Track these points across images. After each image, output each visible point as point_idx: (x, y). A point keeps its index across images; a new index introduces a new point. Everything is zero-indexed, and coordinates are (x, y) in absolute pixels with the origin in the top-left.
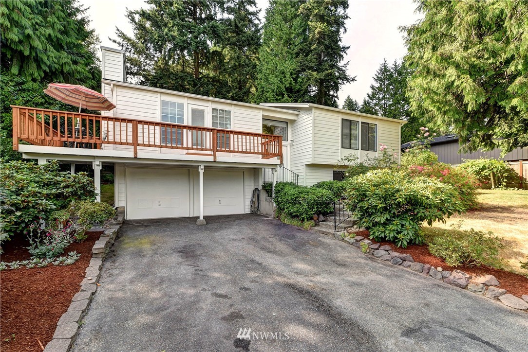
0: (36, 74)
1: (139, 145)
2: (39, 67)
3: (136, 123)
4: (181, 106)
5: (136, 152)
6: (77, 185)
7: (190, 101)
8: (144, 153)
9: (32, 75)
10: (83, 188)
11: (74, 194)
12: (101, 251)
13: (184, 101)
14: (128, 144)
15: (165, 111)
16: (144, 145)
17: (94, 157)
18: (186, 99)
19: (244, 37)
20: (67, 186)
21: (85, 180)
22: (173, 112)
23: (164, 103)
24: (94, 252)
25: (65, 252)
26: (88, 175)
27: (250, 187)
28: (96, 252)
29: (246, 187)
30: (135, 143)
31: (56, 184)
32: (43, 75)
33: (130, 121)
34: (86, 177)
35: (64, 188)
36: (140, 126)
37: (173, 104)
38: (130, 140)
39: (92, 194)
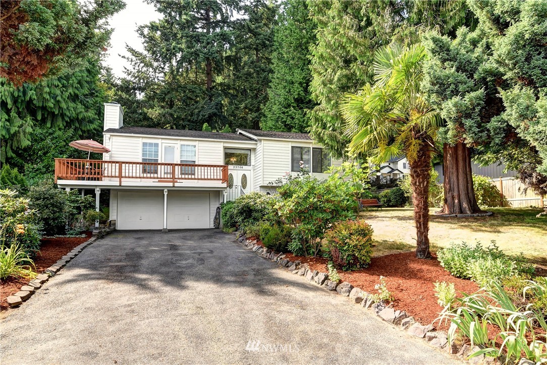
0: (61, 125)
1: (122, 177)
2: (63, 119)
3: (121, 163)
4: (157, 145)
5: (120, 182)
6: (87, 202)
7: (163, 141)
8: (126, 183)
9: (59, 126)
10: (90, 203)
11: (85, 207)
12: (96, 234)
13: (159, 141)
14: (116, 177)
15: (145, 150)
16: (126, 177)
17: (96, 186)
18: (160, 140)
19: (259, 39)
20: (82, 203)
21: (91, 199)
22: (151, 150)
23: (144, 144)
24: (93, 234)
25: (81, 233)
26: (92, 197)
27: (214, 206)
28: (94, 234)
29: (211, 206)
30: (120, 177)
31: (77, 201)
32: (65, 124)
33: (117, 162)
34: (91, 198)
35: (80, 203)
36: (123, 165)
37: (151, 144)
38: (117, 174)
39: (94, 207)
